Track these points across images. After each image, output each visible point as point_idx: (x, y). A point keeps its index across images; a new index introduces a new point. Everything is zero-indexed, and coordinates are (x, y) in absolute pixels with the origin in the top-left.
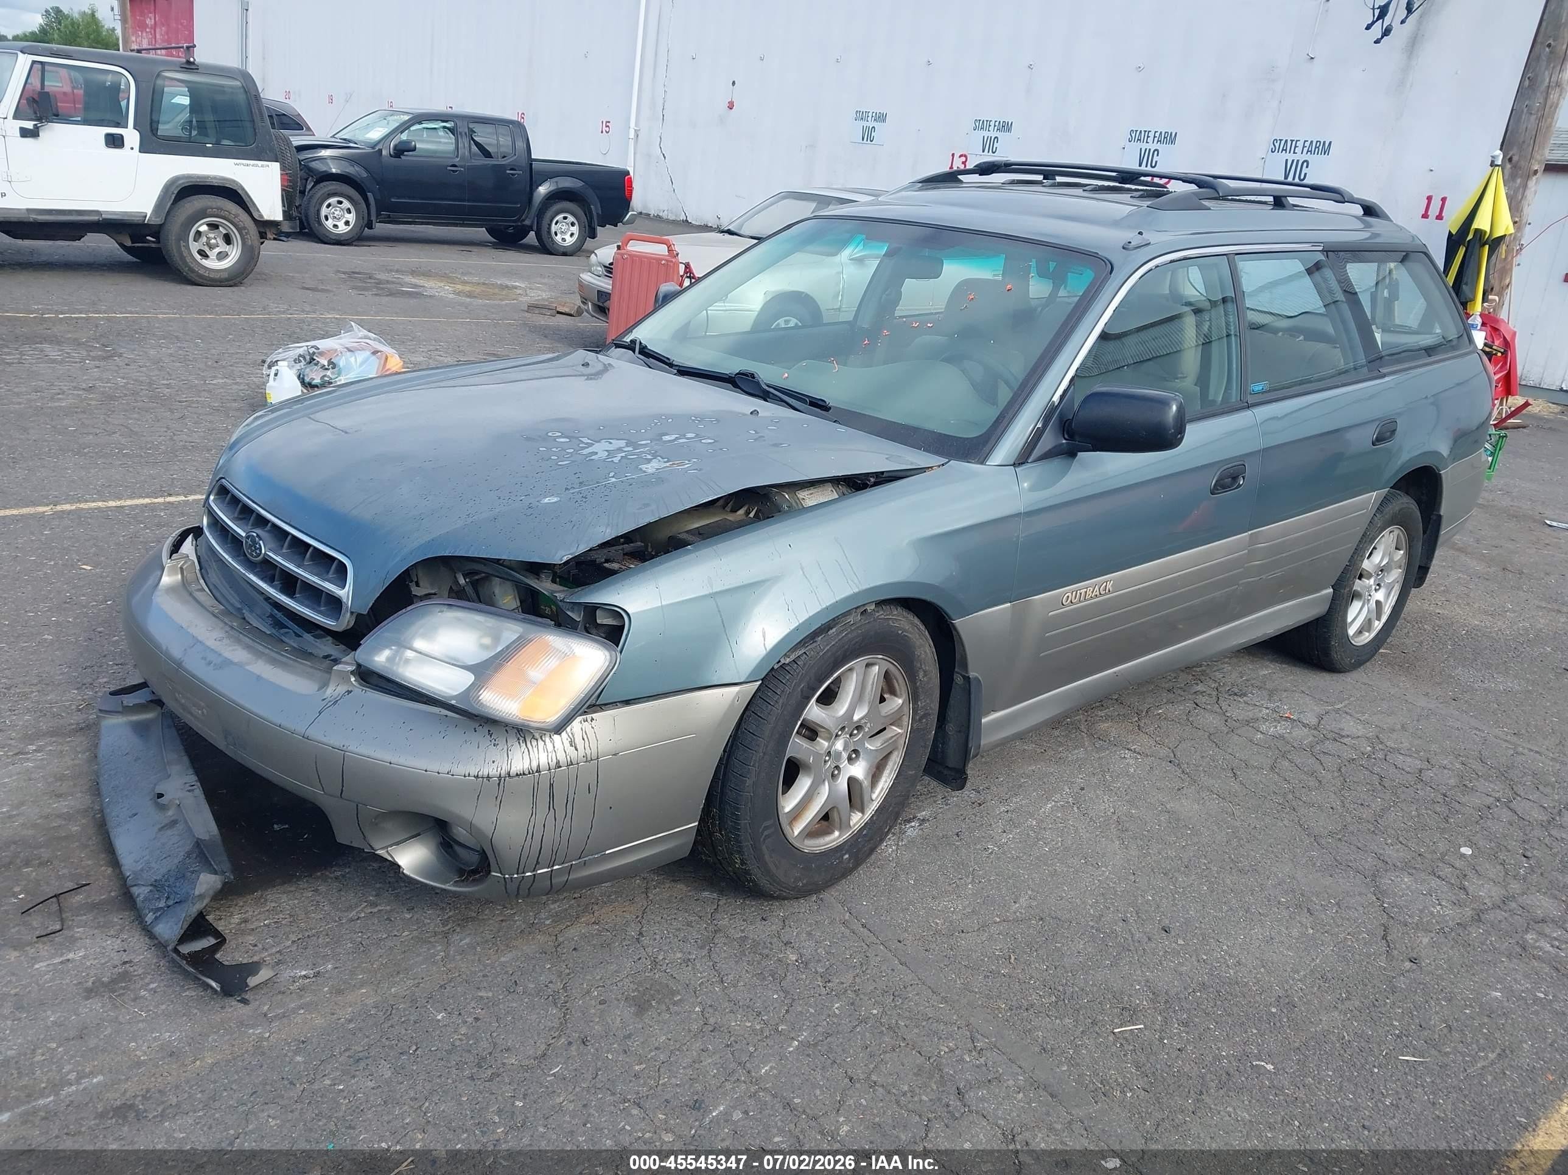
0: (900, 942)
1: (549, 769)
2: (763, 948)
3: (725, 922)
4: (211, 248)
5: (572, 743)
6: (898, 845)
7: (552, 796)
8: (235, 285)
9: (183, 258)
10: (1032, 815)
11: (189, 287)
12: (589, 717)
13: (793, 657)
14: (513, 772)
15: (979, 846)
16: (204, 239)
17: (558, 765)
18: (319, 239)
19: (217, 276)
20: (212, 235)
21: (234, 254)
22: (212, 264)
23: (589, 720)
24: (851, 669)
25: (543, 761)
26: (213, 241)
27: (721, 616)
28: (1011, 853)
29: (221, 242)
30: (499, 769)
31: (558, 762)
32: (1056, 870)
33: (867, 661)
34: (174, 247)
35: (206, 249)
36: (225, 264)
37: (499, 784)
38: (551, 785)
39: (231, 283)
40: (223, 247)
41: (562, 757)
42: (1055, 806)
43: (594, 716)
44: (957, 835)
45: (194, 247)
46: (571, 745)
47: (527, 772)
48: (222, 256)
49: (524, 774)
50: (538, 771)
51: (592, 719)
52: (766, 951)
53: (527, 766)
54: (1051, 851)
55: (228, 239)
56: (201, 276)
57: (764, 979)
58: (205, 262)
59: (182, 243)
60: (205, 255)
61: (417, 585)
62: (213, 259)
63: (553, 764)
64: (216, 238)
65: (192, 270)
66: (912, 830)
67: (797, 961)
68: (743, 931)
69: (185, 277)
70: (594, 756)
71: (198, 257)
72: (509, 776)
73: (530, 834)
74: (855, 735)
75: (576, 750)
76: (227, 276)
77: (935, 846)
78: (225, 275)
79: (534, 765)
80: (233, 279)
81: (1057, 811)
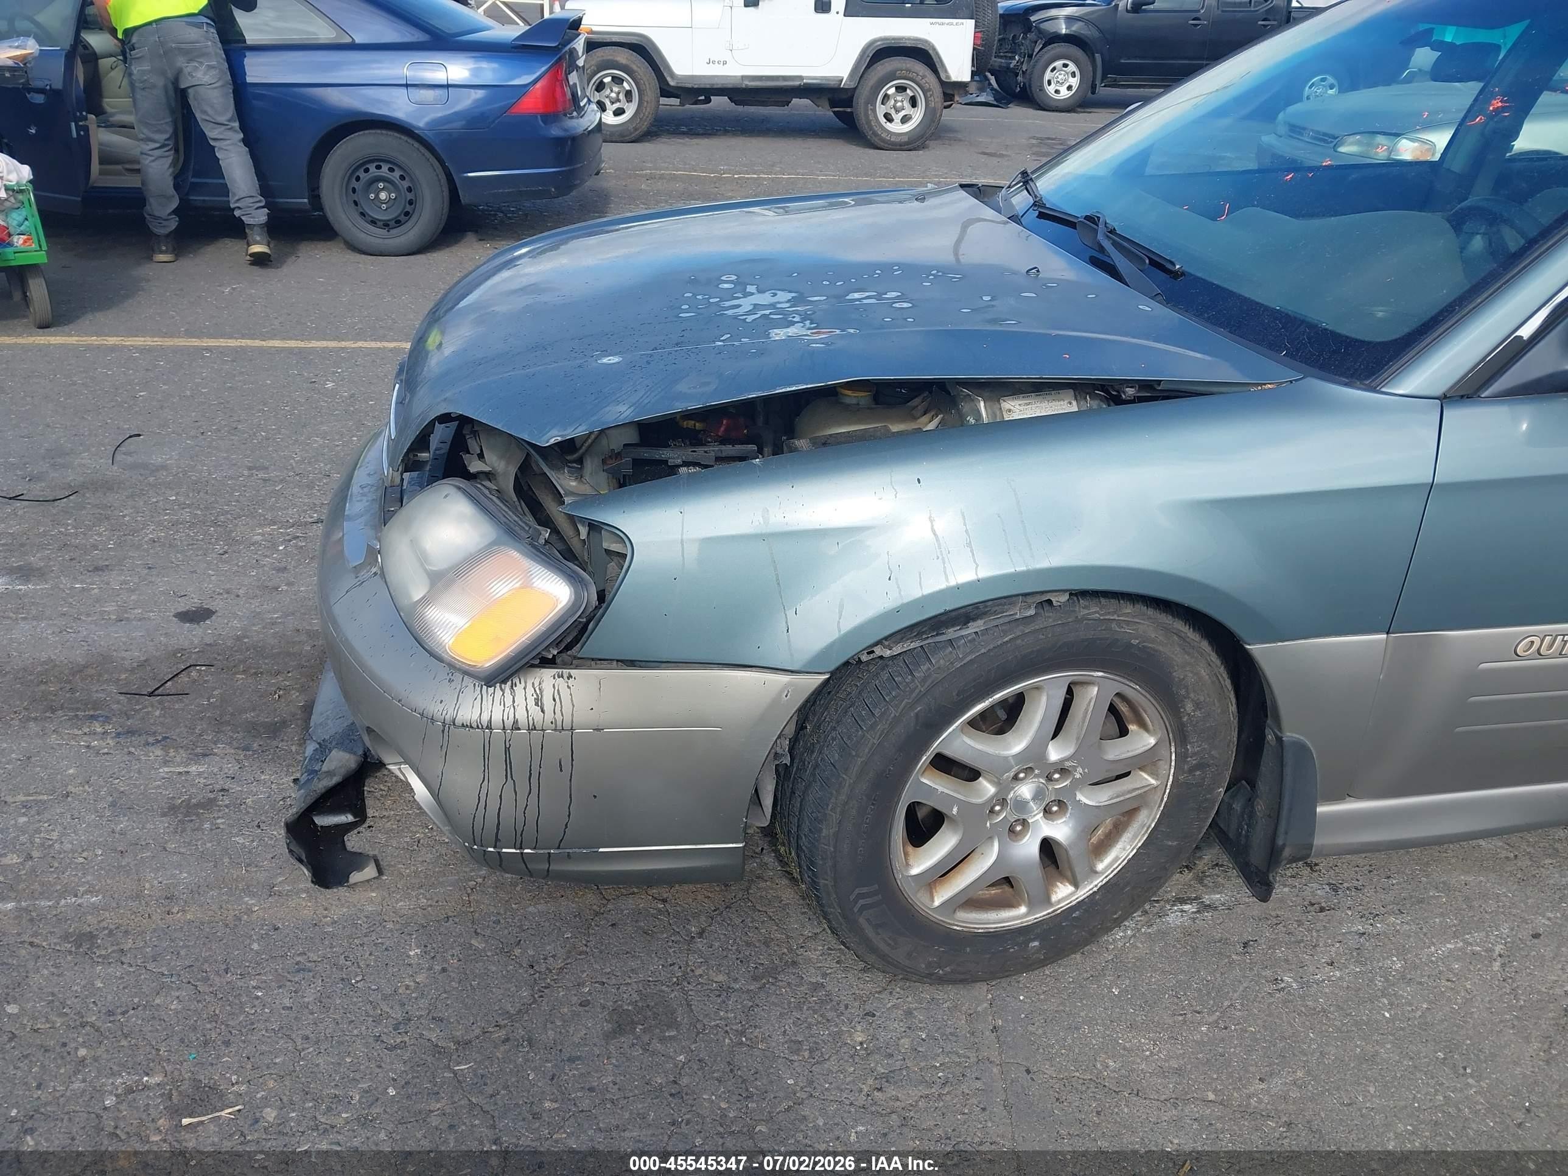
0: (1028, 1071)
1: (504, 729)
2: (831, 1009)
3: (813, 955)
4: (897, 111)
5: (538, 702)
6: (1139, 930)
7: (508, 762)
8: (915, 149)
9: (869, 122)
10: (1402, 952)
11: (872, 151)
12: (566, 672)
13: (898, 649)
14: (458, 722)
15: (1268, 973)
16: (892, 102)
17: (516, 727)
18: (1039, 105)
19: (898, 140)
20: (899, 98)
21: (917, 115)
22: (896, 127)
23: (565, 676)
24: (1037, 688)
25: (497, 718)
26: (899, 104)
27: (776, 569)
28: (1316, 1001)
29: (907, 104)
30: (445, 712)
31: (516, 722)
32: (1377, 1053)
33: (1071, 679)
34: (862, 110)
35: (892, 112)
36: (907, 128)
37: (443, 731)
38: (507, 750)
39: (910, 146)
40: (908, 110)
41: (521, 715)
42: (1460, 949)
43: (573, 672)
44: (1246, 945)
45: (881, 110)
46: (537, 704)
47: (473, 725)
48: (905, 120)
49: (471, 727)
50: (489, 727)
51: (569, 677)
52: (831, 1015)
53: (475, 717)
54: (1393, 1019)
55: (913, 102)
56: (883, 140)
57: (797, 1052)
58: (889, 126)
59: (870, 107)
60: (889, 118)
61: (481, 456)
62: (897, 123)
63: (509, 723)
64: (902, 101)
65: (875, 134)
66: (1176, 917)
67: (861, 1044)
68: (824, 975)
69: (869, 140)
70: (567, 725)
71: (883, 120)
72: (454, 724)
73: (482, 801)
74: (1057, 780)
75: (543, 711)
76: (906, 140)
77: (1195, 950)
78: (905, 139)
79: (485, 718)
80: (913, 143)
81: (1457, 960)
